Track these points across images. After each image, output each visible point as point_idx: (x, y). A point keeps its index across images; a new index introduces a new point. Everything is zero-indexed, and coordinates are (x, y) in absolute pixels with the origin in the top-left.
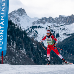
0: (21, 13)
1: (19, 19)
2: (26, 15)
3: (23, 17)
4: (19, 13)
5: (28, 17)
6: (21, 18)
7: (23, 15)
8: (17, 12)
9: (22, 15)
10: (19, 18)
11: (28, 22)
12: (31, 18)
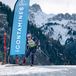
0: (36, 9)
1: (34, 16)
2: (41, 11)
3: (38, 13)
4: (34, 9)
5: (43, 13)
6: (35, 14)
7: (38, 11)
8: (31, 8)
9: (36, 11)
10: (33, 14)
11: (43, 18)
12: (46, 15)
